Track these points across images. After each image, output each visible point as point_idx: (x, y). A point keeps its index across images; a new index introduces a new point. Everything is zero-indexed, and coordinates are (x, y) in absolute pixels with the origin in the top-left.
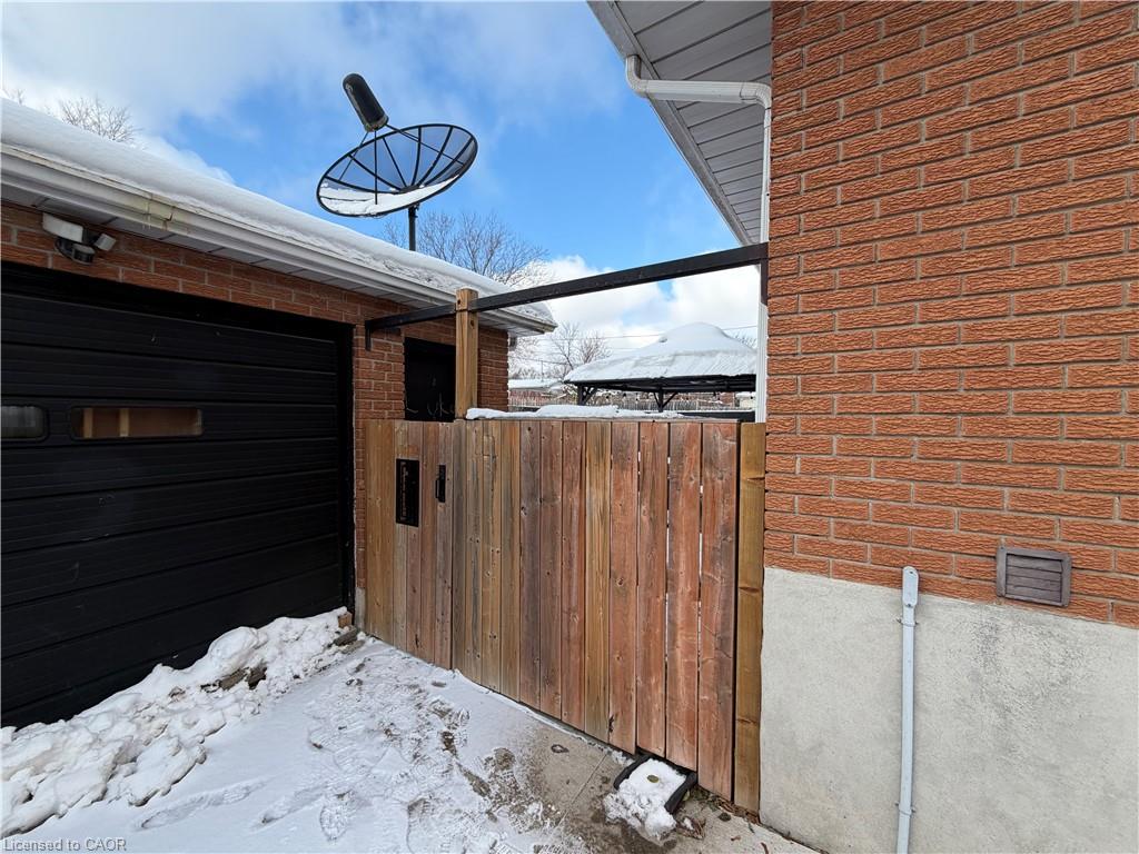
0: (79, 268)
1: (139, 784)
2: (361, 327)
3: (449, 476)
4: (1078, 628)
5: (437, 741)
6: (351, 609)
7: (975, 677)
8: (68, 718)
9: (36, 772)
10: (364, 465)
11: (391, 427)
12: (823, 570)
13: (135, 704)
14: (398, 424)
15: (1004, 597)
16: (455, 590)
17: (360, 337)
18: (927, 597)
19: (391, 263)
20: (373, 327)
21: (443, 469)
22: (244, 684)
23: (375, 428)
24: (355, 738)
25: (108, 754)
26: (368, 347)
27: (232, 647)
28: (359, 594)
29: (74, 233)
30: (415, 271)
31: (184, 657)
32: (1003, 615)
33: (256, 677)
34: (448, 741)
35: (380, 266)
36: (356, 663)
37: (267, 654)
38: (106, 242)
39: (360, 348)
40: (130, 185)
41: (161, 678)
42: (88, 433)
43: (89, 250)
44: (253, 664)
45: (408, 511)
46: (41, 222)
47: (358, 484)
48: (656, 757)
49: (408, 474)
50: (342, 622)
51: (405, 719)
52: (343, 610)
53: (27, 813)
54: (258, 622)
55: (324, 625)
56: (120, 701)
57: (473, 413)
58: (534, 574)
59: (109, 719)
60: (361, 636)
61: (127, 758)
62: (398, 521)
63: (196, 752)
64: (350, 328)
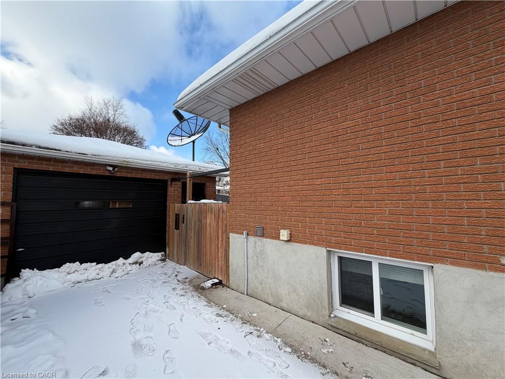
0: (112, 175)
1: (116, 275)
2: (170, 180)
3: (185, 217)
4: (265, 240)
5: (174, 275)
6: (165, 253)
7: (254, 250)
8: (106, 263)
9: (100, 270)
10: (169, 215)
11: (174, 205)
12: (237, 233)
13: (116, 264)
14: (177, 205)
15: (257, 236)
16: (185, 246)
17: (169, 183)
18: (249, 237)
19: (176, 165)
20: (173, 180)
21: (184, 215)
22: (138, 265)
23: (172, 205)
24: (158, 274)
25: (111, 270)
26: (171, 185)
27: (136, 256)
28: (167, 249)
29: (111, 169)
30: (182, 166)
31: (126, 258)
32: (257, 238)
33: (141, 263)
34: (176, 276)
35: (173, 166)
36: (164, 264)
37: (144, 259)
38: (116, 169)
39: (169, 185)
40: (121, 159)
41: (121, 261)
42: (111, 207)
43: (113, 172)
44: (140, 261)
45: (177, 228)
46: (106, 167)
47: (168, 220)
48: (216, 278)
49: (177, 216)
50: (162, 255)
51: (169, 272)
52: (163, 253)
53: (98, 277)
54: (143, 252)
55: (157, 256)
56: (114, 263)
57: (189, 202)
58: (198, 239)
59: (112, 265)
60: (167, 260)
61: (114, 271)
62: (175, 229)
63: (127, 273)
64: (166, 181)
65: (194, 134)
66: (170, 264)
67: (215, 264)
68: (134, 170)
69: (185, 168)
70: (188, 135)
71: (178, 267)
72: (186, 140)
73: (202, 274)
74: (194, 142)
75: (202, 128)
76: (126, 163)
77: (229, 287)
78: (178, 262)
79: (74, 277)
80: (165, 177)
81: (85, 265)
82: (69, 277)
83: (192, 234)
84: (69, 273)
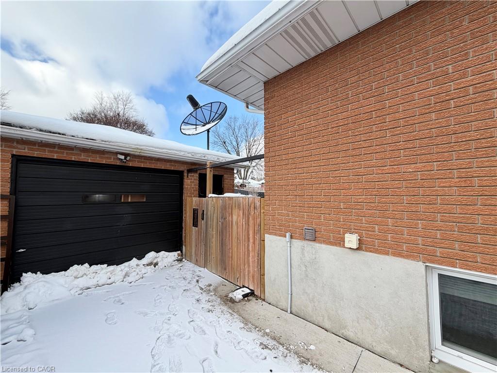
0: (123, 164)
1: (129, 279)
2: (186, 171)
3: (205, 213)
4: (317, 245)
5: (195, 280)
6: (182, 252)
7: (301, 259)
8: (117, 265)
9: (111, 274)
10: (186, 210)
11: (192, 199)
12: (276, 235)
13: (129, 265)
14: (194, 199)
15: (305, 239)
16: (206, 245)
17: (185, 174)
18: (293, 240)
19: (193, 154)
20: (189, 171)
21: (203, 211)
22: (153, 266)
23: (189, 199)
24: (176, 278)
25: (124, 273)
26: (188, 177)
27: (151, 256)
28: (184, 247)
29: (122, 157)
30: (200, 155)
31: (140, 257)
32: (306, 243)
33: (156, 264)
34: (198, 281)
35: (190, 155)
36: (181, 265)
37: (159, 260)
38: (128, 158)
39: (185, 177)
40: (133, 146)
41: (134, 261)
42: (122, 201)
43: (125, 161)
44: (155, 261)
45: (195, 224)
46: (117, 156)
47: (184, 215)
48: (246, 287)
49: (195, 212)
50: (178, 255)
51: (189, 276)
52: (179, 252)
53: (109, 281)
54: (157, 252)
55: (174, 255)
56: (126, 264)
57: (210, 195)
58: (222, 240)
59: (125, 266)
60: (184, 260)
61: (127, 275)
62: (193, 226)
63: (141, 276)
64: (182, 172)
65: (209, 123)
66: (188, 265)
67: (244, 270)
68: (147, 160)
69: (203, 158)
70: (203, 124)
71: (197, 269)
72: (201, 129)
73: (227, 280)
74: (208, 131)
75: (217, 115)
76: (140, 151)
77: (264, 300)
78: (197, 263)
79: (82, 282)
80: (181, 168)
81: (94, 267)
82: (77, 282)
83: (213, 233)
84: (76, 278)
